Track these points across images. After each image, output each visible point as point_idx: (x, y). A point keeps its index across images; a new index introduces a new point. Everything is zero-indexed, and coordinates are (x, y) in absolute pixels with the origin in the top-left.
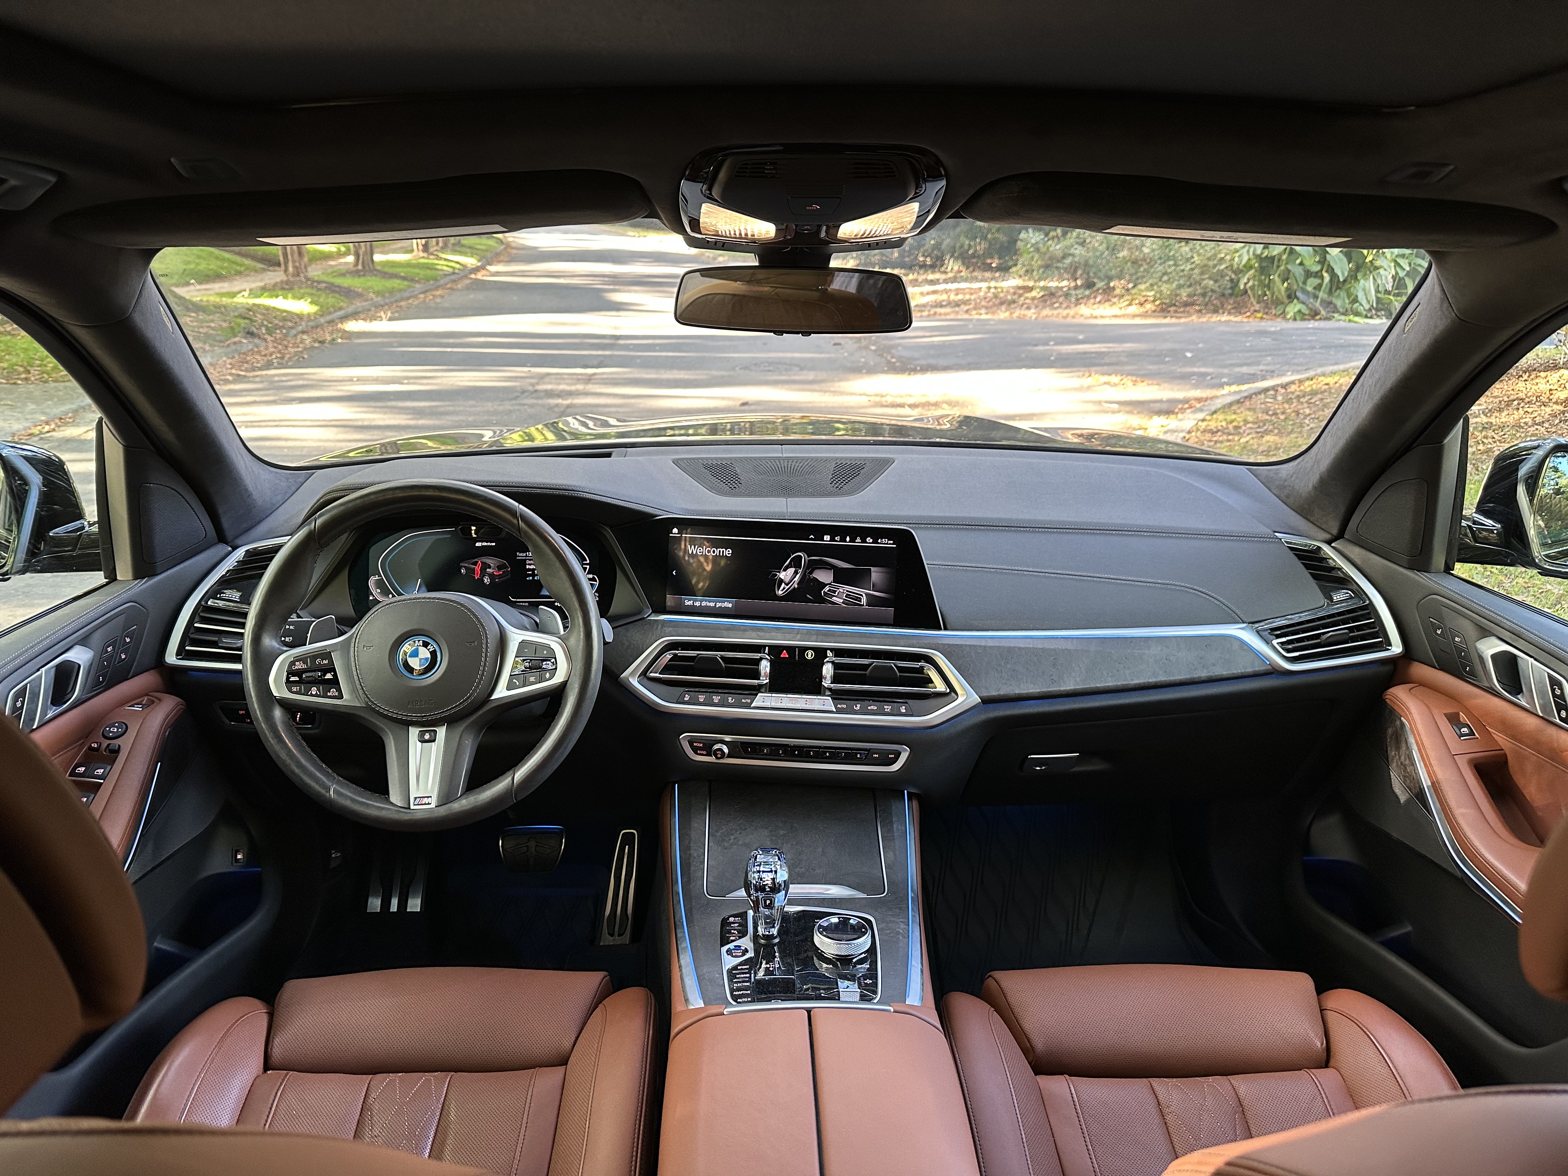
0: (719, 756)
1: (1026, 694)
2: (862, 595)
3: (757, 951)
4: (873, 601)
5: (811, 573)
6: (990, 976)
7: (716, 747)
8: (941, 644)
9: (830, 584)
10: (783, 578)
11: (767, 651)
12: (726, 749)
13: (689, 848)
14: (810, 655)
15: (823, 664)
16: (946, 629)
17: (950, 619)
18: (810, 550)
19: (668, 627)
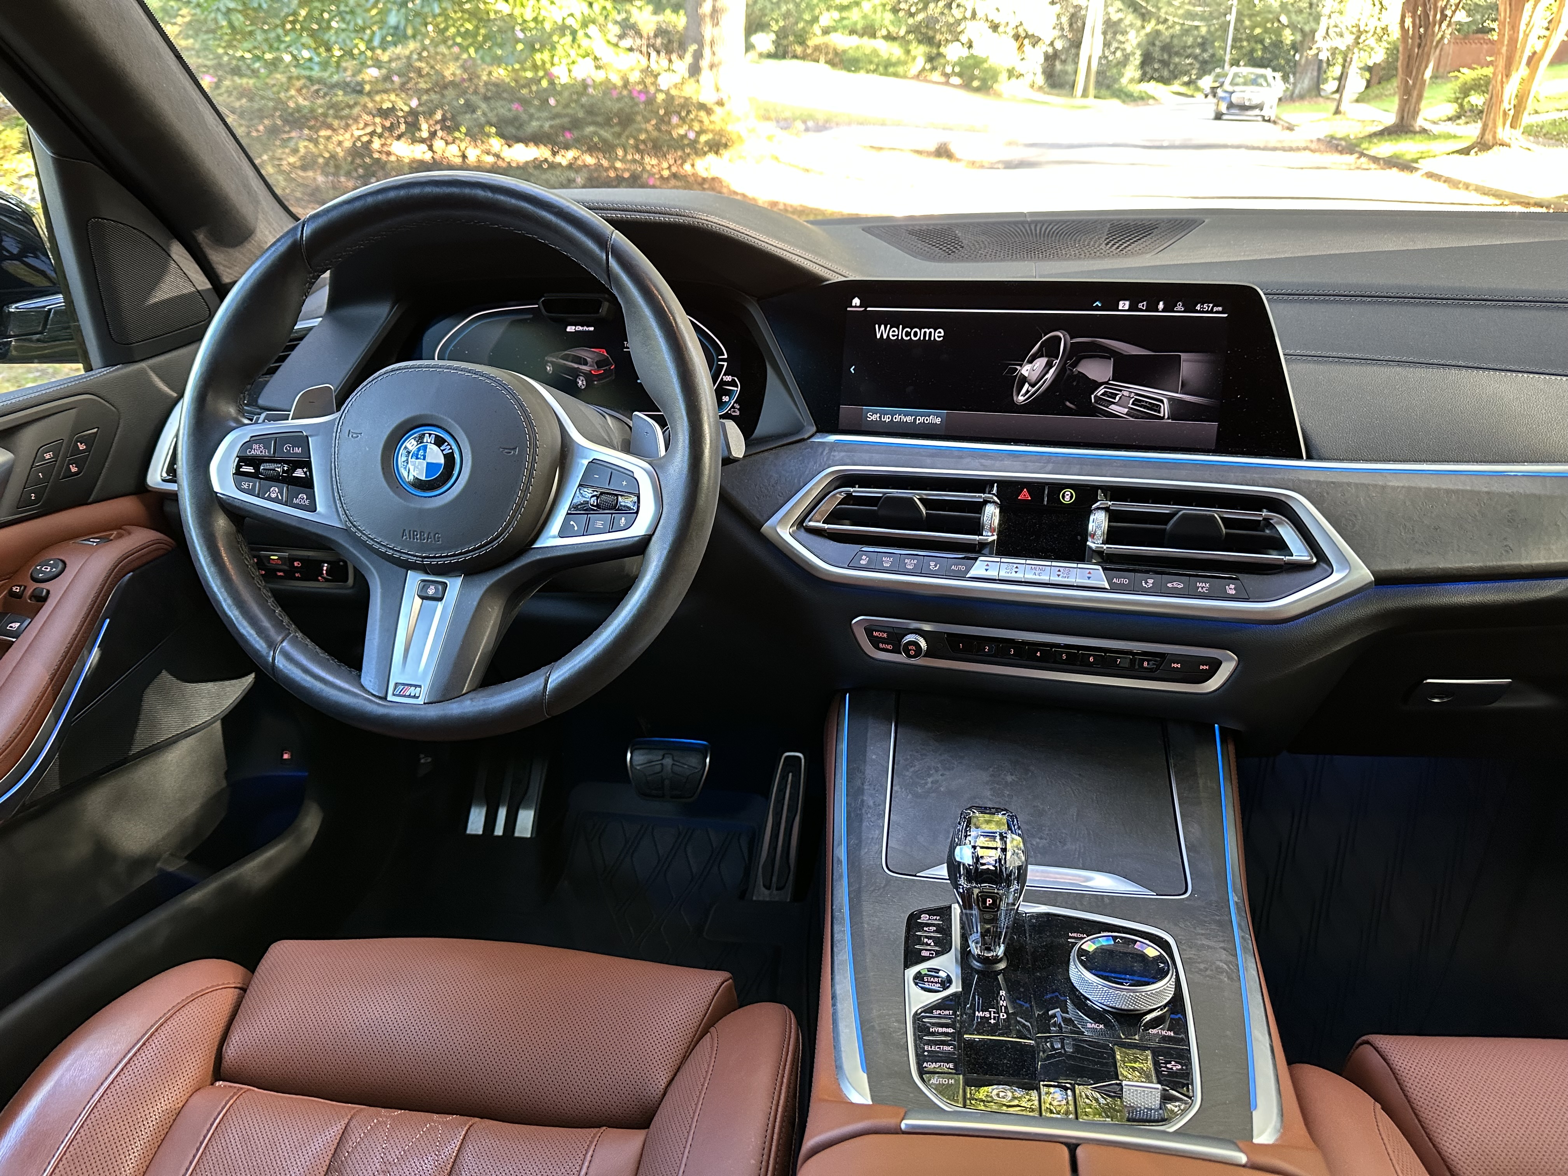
0: (912, 653)
1: (1458, 569)
2: (1162, 401)
3: (966, 983)
4: (1180, 411)
5: (1075, 365)
6: (1368, 1042)
7: (910, 638)
8: (1304, 481)
9: (1107, 383)
10: (1026, 374)
11: (995, 491)
12: (923, 644)
13: (860, 791)
14: (1067, 498)
15: (1090, 512)
16: (1310, 458)
17: (1318, 440)
18: (1072, 326)
19: (841, 451)
